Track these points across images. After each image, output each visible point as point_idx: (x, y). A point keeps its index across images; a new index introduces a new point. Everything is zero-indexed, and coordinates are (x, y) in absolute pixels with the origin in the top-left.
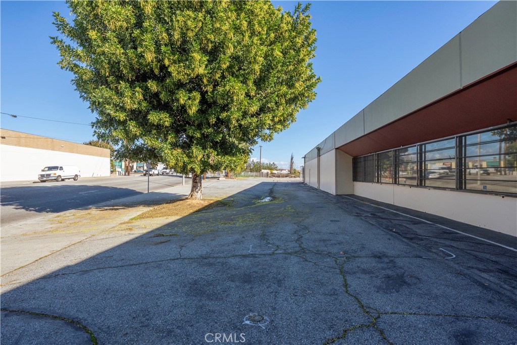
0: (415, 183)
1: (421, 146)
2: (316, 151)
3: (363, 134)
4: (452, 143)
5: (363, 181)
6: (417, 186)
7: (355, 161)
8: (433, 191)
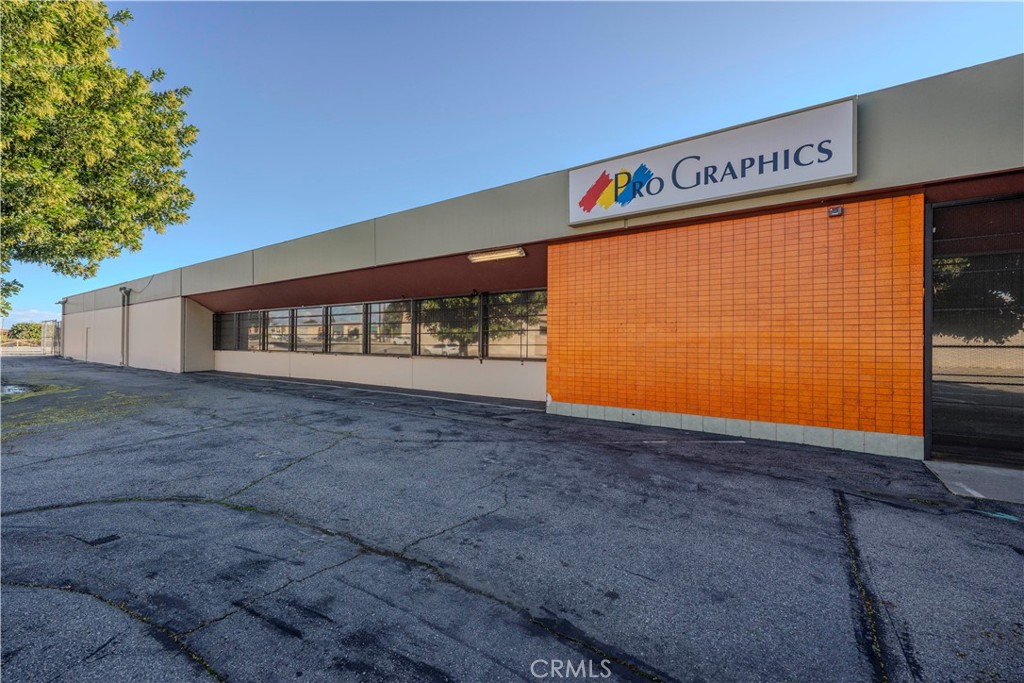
0: (320, 349)
1: (327, 308)
2: (120, 295)
3: (251, 284)
4: (359, 308)
5: (235, 350)
6: (323, 352)
7: (219, 319)
8: (340, 357)
